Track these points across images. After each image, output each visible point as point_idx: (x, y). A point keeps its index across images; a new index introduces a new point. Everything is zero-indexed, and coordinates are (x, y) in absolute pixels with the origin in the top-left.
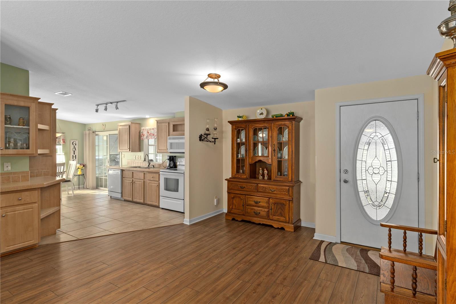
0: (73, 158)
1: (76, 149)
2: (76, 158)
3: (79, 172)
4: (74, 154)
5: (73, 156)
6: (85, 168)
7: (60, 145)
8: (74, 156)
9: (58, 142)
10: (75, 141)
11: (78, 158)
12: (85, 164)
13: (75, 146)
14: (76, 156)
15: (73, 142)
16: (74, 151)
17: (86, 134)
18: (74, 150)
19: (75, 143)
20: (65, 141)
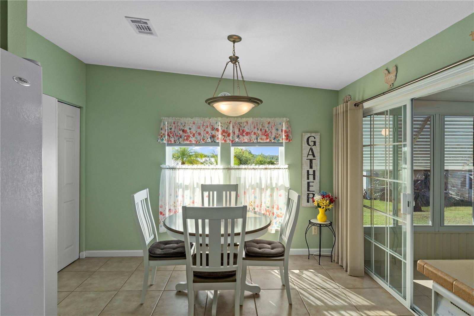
0: (308, 179)
1: (315, 155)
2: (314, 179)
3: (320, 218)
4: (311, 167)
5: (308, 171)
6: (335, 205)
7: (281, 144)
8: (311, 172)
9: (274, 139)
10: (313, 135)
11: (319, 178)
12: (334, 198)
13: (313, 148)
14: (314, 171)
15: (309, 138)
16: (311, 161)
17: (337, 115)
18: (311, 157)
19: (314, 140)
20: (290, 135)
